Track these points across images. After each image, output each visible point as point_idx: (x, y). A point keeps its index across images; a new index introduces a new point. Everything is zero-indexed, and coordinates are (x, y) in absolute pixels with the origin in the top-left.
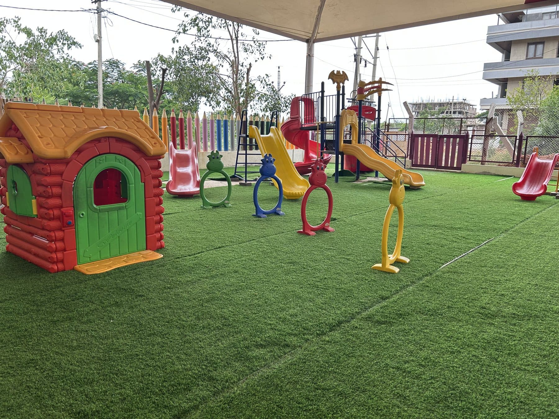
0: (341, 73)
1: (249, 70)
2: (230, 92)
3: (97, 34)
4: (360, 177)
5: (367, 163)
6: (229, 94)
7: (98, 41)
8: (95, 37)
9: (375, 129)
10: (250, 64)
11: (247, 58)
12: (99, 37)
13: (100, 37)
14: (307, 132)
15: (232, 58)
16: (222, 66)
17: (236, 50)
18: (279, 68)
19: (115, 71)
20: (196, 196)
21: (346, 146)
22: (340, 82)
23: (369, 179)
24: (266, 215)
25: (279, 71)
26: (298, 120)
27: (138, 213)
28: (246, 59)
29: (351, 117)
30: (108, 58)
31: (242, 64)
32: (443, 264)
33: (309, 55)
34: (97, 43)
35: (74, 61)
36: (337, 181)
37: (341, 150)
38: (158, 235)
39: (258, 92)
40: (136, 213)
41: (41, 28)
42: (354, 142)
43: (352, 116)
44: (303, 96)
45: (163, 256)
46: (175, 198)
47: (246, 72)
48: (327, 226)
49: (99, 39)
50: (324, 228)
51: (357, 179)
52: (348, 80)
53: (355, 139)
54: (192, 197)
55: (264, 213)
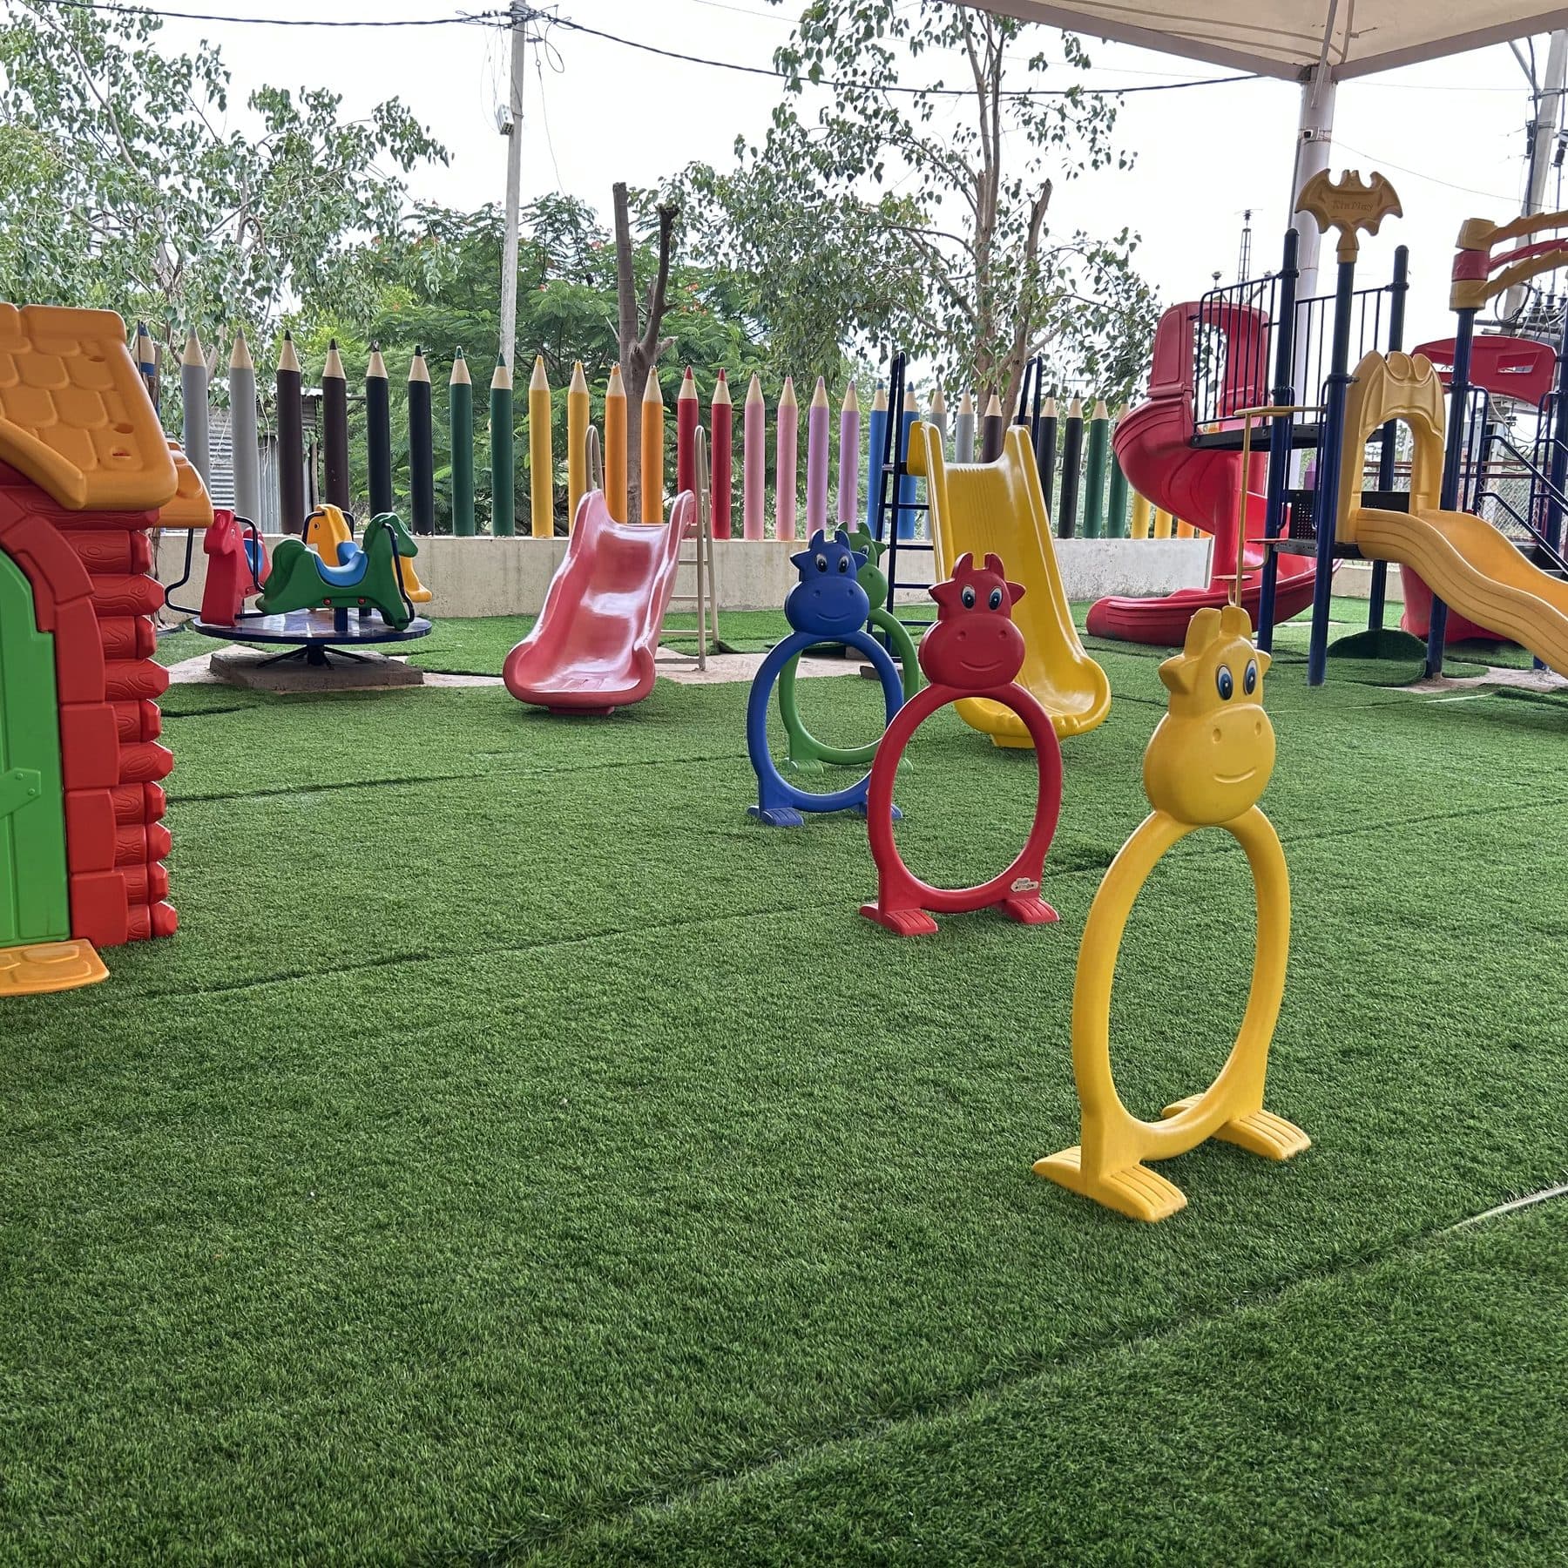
0: (1367, 182)
1: (1038, 210)
2: (960, 301)
3: (508, 104)
4: (1447, 667)
5: (1471, 603)
6: (957, 311)
7: (508, 130)
8: (499, 116)
9: (1542, 445)
10: (1047, 186)
11: (1038, 161)
12: (514, 114)
13: (518, 115)
14: (1231, 460)
15: (978, 165)
16: (939, 200)
17: (990, 133)
18: (1247, 216)
19: (566, 239)
20: (617, 714)
21: (1371, 518)
22: (1358, 223)
23: (1496, 676)
24: (801, 816)
25: (1247, 230)
26: (1180, 403)
27: (21, 771)
28: (1034, 164)
29: (1406, 384)
30: (542, 193)
31: (1018, 186)
32: (1507, 1196)
33: (1307, 135)
34: (506, 138)
35: (435, 211)
36: (1317, 677)
37: (1343, 535)
38: (135, 877)
39: (1081, 303)
40: (8, 768)
41: (318, 89)
42: (1419, 502)
43: (1413, 379)
44: (1208, 299)
45: (107, 974)
46: (533, 715)
47: (1029, 220)
48: (1022, 895)
49: (511, 121)
50: (1004, 901)
51: (1430, 674)
52: (1399, 214)
53: (1424, 487)
54: (601, 717)
55: (802, 805)
